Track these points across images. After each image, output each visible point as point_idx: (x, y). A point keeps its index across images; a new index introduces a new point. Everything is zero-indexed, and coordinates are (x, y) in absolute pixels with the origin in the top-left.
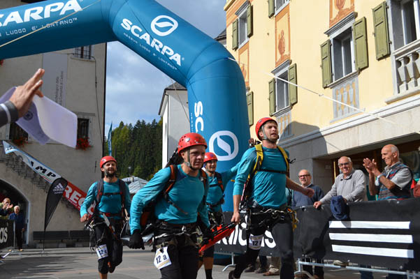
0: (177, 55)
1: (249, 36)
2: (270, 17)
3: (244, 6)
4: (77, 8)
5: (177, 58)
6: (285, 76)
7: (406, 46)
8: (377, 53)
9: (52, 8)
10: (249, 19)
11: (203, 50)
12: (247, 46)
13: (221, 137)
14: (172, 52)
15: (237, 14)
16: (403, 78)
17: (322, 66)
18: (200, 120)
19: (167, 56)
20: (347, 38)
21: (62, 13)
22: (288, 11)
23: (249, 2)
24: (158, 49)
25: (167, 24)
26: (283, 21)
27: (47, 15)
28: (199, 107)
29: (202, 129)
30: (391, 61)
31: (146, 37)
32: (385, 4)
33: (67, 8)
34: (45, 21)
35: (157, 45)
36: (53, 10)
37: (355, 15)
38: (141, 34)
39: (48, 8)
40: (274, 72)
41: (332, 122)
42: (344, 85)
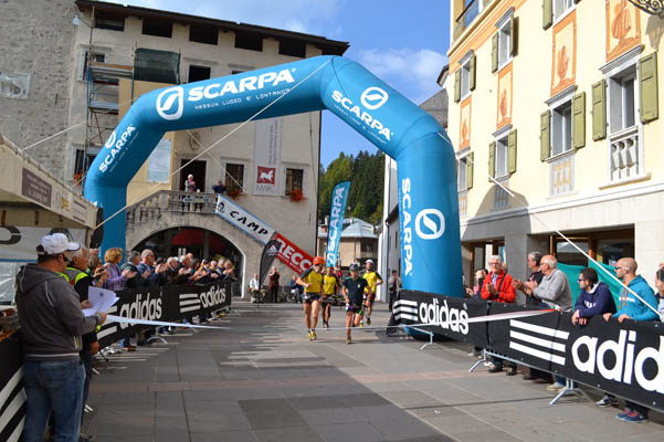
0: (386, 129)
1: (472, 89)
2: (494, 72)
3: (467, 55)
4: (290, 79)
5: (386, 133)
6: (504, 142)
7: (624, 130)
8: (594, 134)
9: (266, 78)
10: (472, 70)
11: (414, 124)
12: (469, 100)
13: (428, 215)
14: (381, 127)
15: (460, 62)
16: (617, 165)
17: (541, 138)
18: (407, 197)
19: (376, 131)
20: (567, 109)
21: (275, 84)
22: (511, 70)
23: (473, 51)
24: (367, 122)
25: (377, 97)
26: (506, 79)
27: (261, 86)
28: (407, 184)
29: (409, 206)
30: (606, 143)
31: (356, 110)
32: (604, 81)
33: (279, 79)
34: (259, 92)
35: (367, 119)
36: (267, 81)
37: (576, 88)
38: (351, 106)
39: (261, 77)
40: (495, 134)
41: (548, 199)
42: (562, 162)
